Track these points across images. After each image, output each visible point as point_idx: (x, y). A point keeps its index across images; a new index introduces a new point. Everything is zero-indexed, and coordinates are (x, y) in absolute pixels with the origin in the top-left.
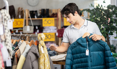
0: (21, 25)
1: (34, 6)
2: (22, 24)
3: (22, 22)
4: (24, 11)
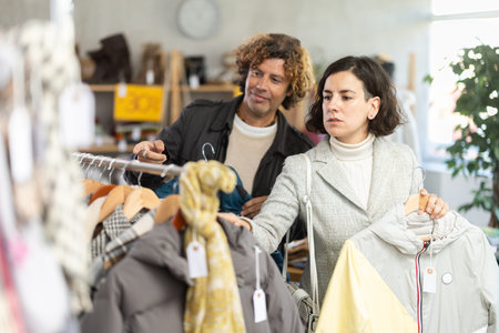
0: (151, 111)
2: (157, 109)
3: (158, 103)
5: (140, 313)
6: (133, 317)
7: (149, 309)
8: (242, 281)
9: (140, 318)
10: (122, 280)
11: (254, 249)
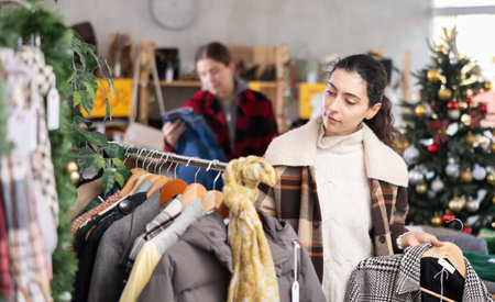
0: (120, 105)
1: (180, 29)
2: (127, 103)
3: (126, 95)
4: (134, 46)
5: (189, 290)
6: (182, 293)
7: (196, 287)
8: (280, 271)
9: (187, 294)
10: (175, 259)
11: (293, 245)
